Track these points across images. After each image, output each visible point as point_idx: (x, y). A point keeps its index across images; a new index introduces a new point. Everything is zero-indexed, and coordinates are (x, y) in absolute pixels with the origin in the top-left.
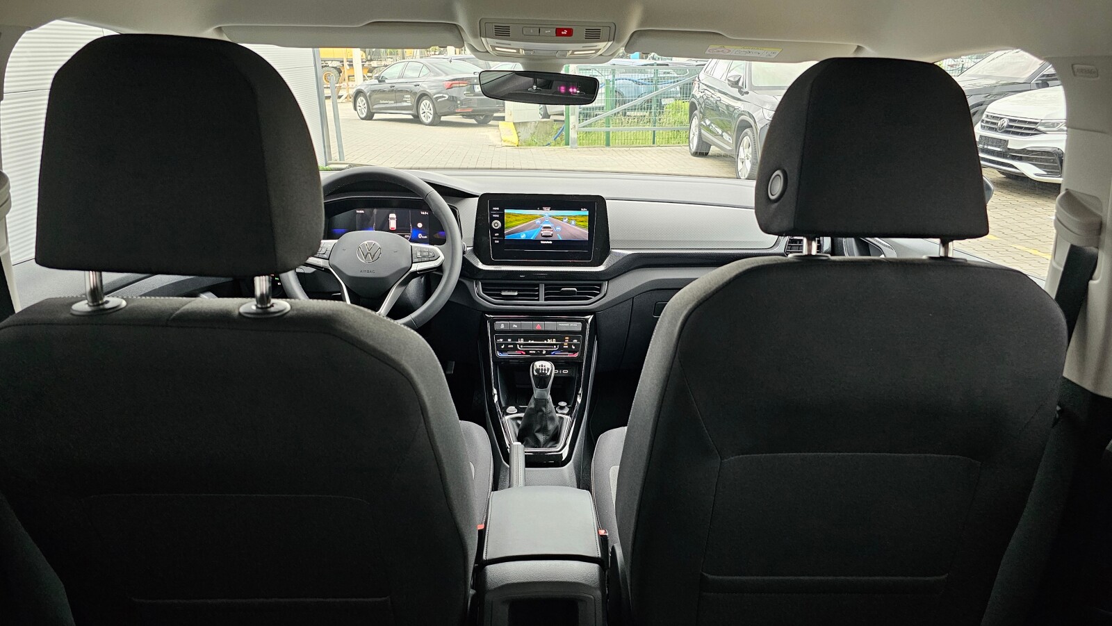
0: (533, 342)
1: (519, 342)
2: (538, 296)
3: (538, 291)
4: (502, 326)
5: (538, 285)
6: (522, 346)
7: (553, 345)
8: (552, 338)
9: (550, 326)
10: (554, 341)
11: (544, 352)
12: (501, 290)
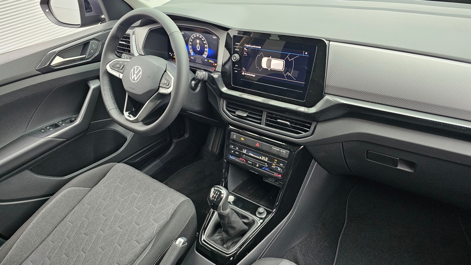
0: (252, 155)
1: (243, 152)
2: (260, 120)
3: (261, 116)
4: (234, 136)
5: (262, 112)
6: (244, 155)
7: (265, 162)
8: (266, 156)
9: (265, 146)
10: (266, 159)
11: (257, 166)
12: (237, 110)
